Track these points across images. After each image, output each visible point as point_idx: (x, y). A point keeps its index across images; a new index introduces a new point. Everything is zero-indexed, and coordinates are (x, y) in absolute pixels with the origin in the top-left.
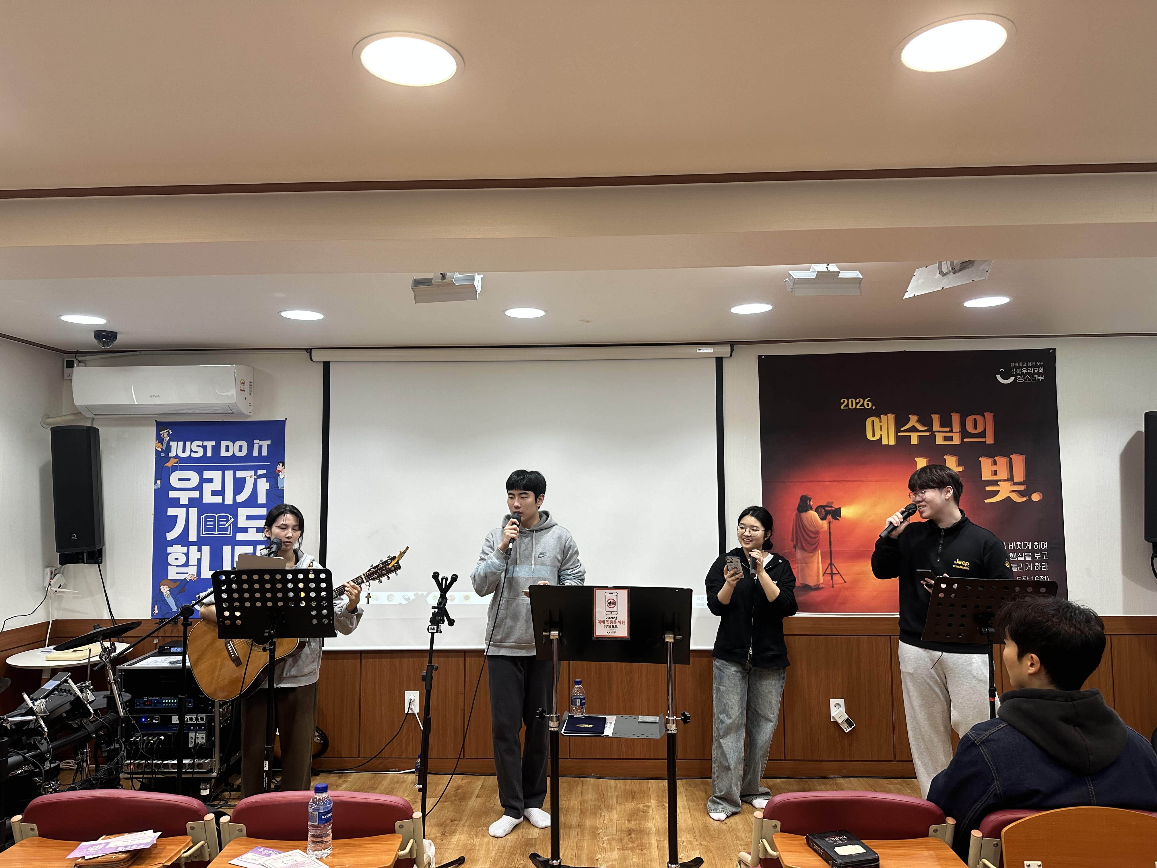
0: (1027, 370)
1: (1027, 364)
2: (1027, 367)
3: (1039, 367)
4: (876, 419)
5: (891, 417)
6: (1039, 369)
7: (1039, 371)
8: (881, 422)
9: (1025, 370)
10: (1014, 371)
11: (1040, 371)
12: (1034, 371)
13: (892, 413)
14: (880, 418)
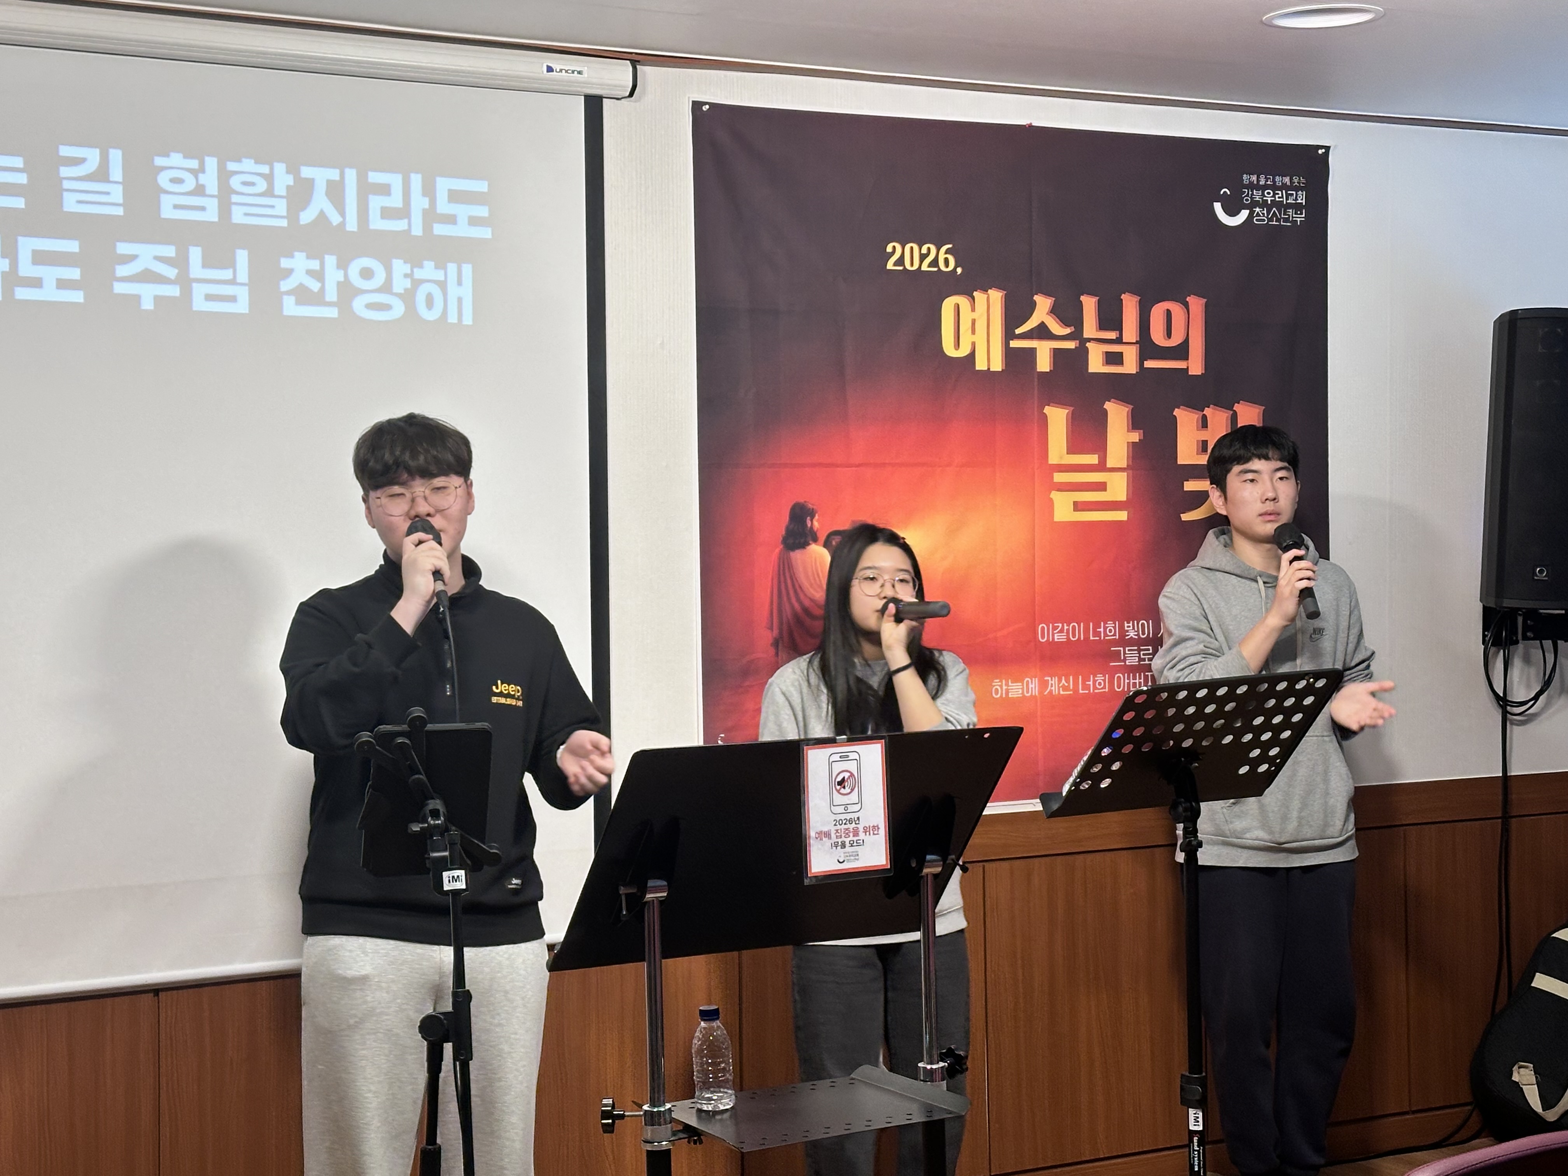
0: (1274, 196)
1: (1274, 181)
2: (1274, 188)
3: (1297, 189)
4: (962, 301)
5: (996, 296)
6: (1297, 195)
7: (1296, 199)
8: (973, 310)
9: (1269, 193)
10: (1247, 195)
11: (1299, 201)
12: (1287, 199)
13: (999, 287)
14: (973, 298)
